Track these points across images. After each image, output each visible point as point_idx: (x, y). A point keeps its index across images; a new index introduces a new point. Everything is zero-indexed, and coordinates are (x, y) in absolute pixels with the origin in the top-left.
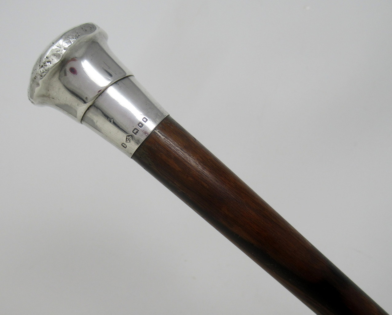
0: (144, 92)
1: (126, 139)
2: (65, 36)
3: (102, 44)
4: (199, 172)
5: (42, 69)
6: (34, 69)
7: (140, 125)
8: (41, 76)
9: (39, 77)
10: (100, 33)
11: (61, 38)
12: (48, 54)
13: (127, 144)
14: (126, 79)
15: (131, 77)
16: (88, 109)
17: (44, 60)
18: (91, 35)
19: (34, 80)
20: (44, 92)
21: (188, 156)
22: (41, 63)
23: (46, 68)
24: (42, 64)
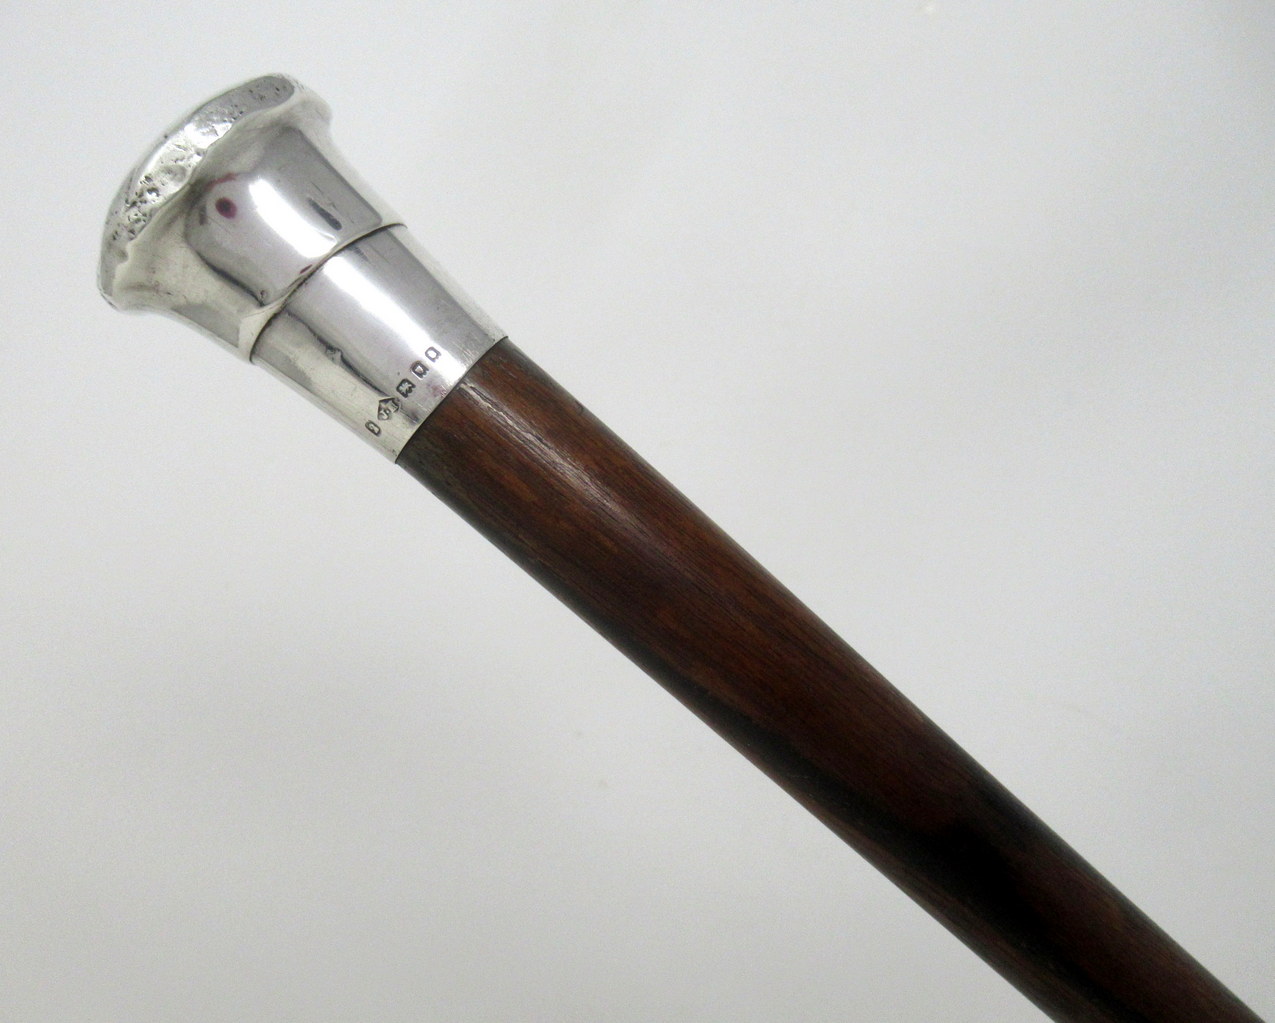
0: (431, 269)
1: (380, 409)
2: (201, 114)
3: (311, 135)
4: (591, 505)
5: (133, 213)
6: (113, 213)
7: (419, 368)
8: (132, 232)
9: (125, 234)
10: (305, 104)
11: (189, 119)
12: (151, 168)
13: (381, 424)
14: (381, 235)
15: (396, 228)
16: (269, 323)
17: (139, 186)
18: (277, 111)
19: (112, 245)
20: (141, 277)
21: (558, 460)
22: (131, 195)
23: (146, 208)
24: (133, 197)
